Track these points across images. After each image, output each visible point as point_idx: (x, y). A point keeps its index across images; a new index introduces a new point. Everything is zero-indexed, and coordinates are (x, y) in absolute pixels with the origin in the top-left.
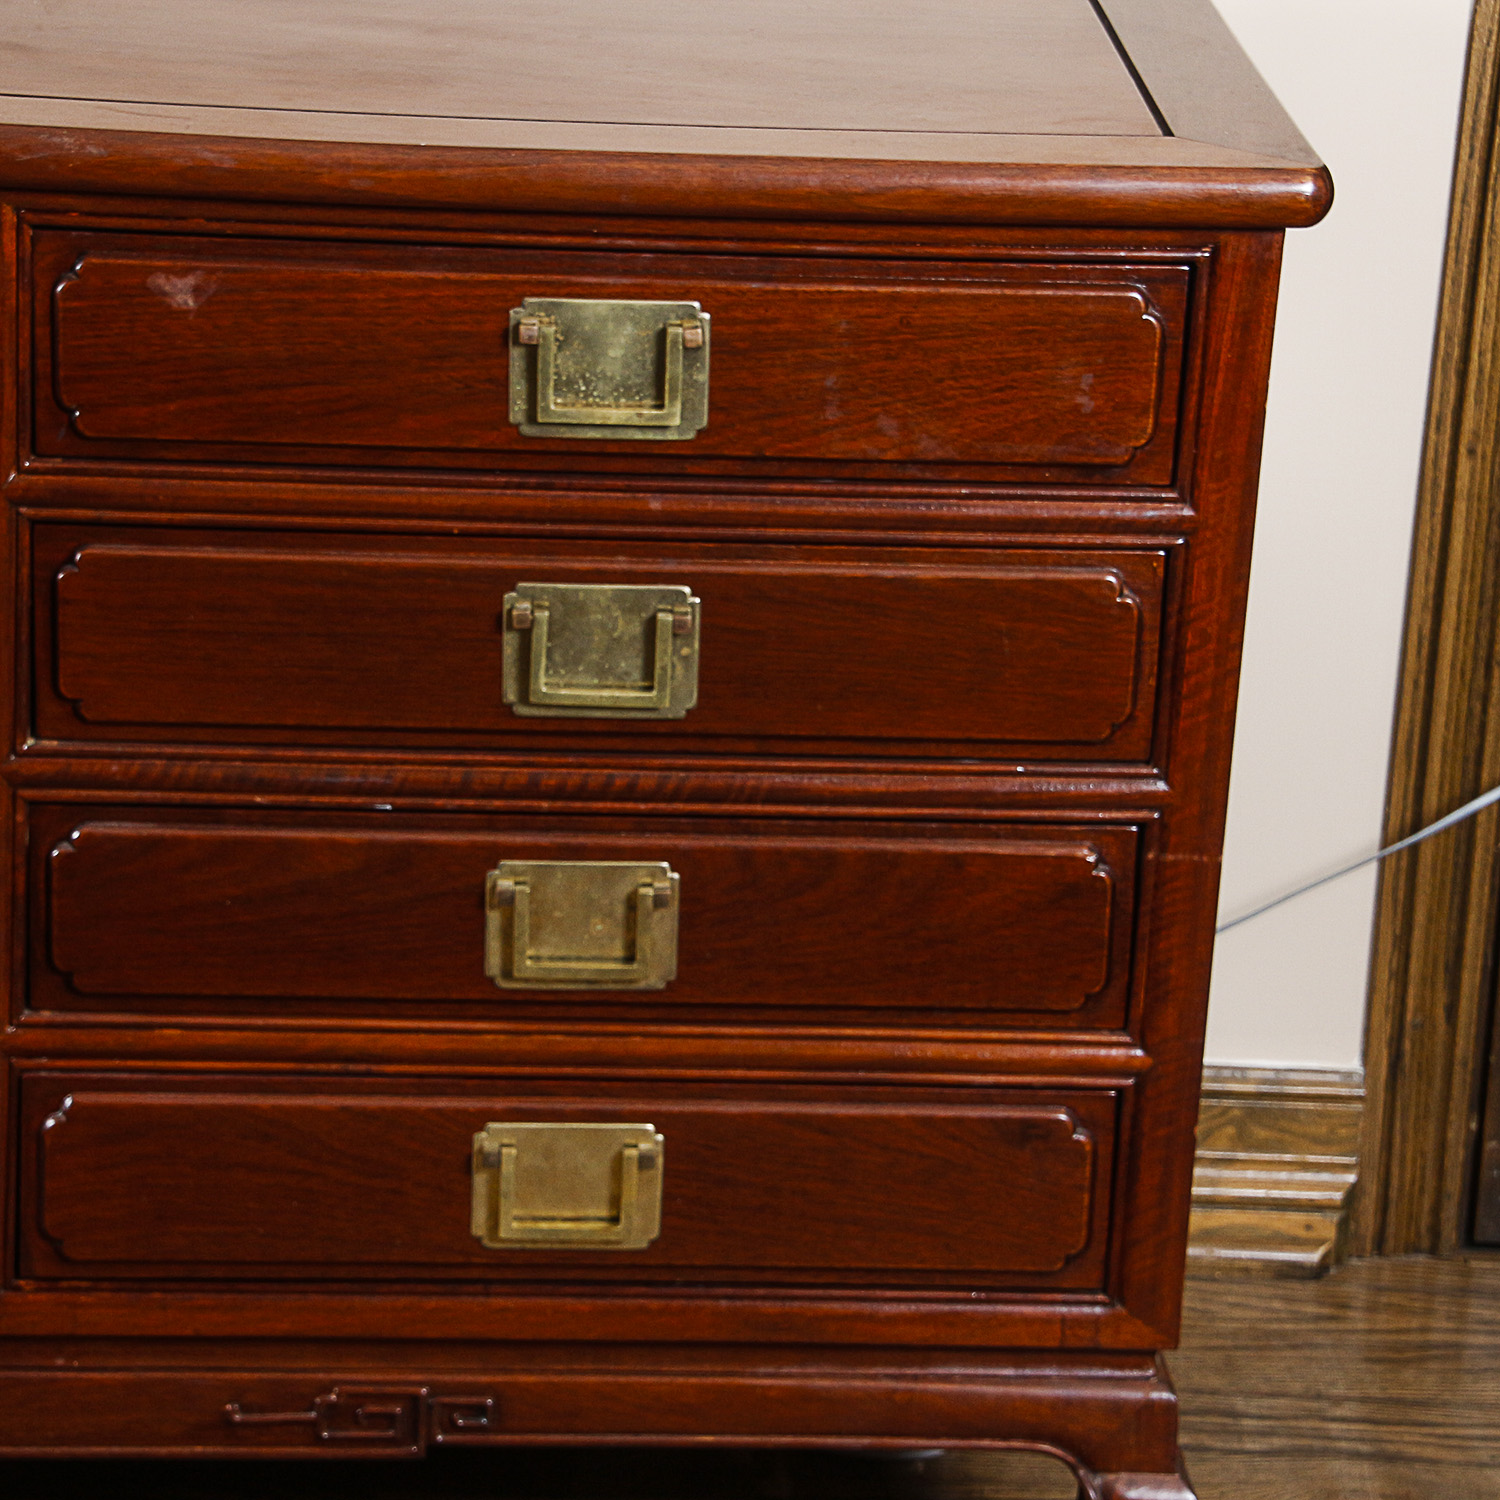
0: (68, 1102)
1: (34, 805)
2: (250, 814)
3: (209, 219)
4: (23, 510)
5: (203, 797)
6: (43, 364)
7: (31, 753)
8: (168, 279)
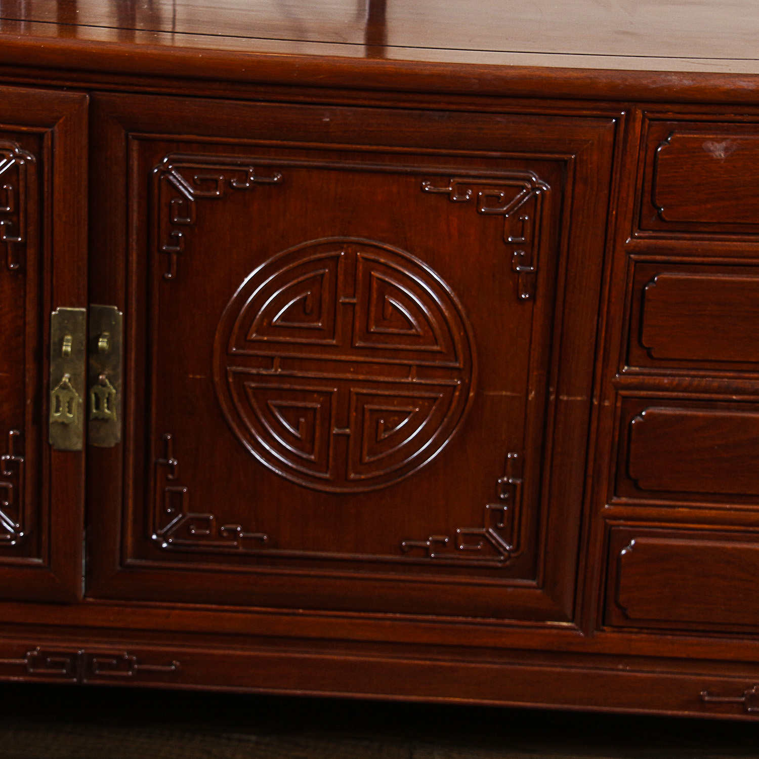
0: (633, 542)
1: (625, 398)
2: (730, 405)
3: (736, 114)
4: (632, 256)
5: (707, 396)
6: (648, 187)
7: (627, 373)
8: (712, 144)
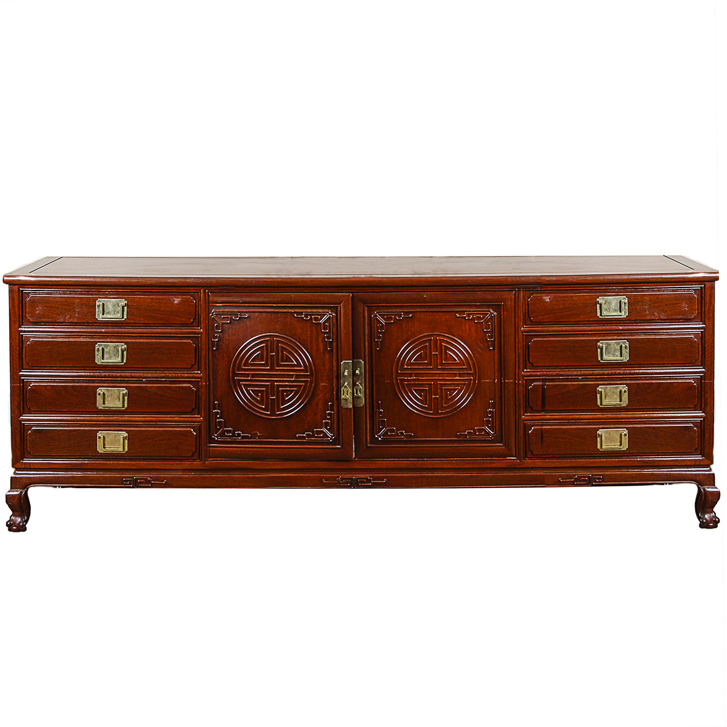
0: (533, 428)
1: (526, 380)
2: (560, 380)
3: (551, 288)
4: (524, 333)
5: (552, 378)
6: (527, 311)
7: (526, 372)
8: (545, 297)
